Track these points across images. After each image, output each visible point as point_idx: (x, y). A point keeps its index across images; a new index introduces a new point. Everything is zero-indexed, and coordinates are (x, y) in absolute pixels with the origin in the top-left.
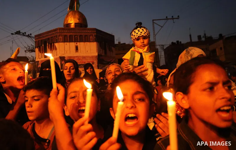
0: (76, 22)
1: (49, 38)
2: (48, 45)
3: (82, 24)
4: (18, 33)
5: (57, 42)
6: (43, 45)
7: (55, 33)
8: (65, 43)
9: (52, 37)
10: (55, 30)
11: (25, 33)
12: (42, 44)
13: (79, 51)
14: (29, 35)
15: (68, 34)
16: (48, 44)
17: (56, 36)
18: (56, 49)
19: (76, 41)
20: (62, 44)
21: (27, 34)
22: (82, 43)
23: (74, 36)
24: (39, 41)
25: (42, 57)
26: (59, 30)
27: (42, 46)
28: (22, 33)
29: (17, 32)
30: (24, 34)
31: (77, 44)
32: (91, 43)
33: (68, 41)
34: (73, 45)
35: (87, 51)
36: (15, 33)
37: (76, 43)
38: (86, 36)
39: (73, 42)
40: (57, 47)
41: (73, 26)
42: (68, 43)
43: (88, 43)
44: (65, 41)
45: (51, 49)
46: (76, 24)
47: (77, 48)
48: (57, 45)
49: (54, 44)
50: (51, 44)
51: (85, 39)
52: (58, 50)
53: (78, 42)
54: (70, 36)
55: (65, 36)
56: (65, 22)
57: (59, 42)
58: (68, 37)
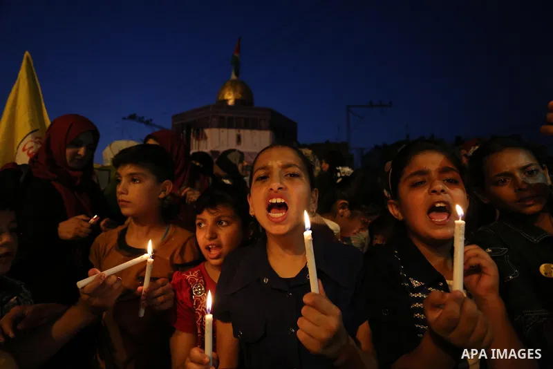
0: (236, 98)
1: (194, 121)
5: (208, 127)
6: (184, 132)
8: (221, 129)
12: (182, 130)
13: (242, 143)
15: (226, 115)
17: (207, 118)
18: (206, 138)
19: (238, 127)
22: (248, 132)
29: (131, 115)
31: (239, 131)
32: (263, 132)
33: (226, 126)
34: (233, 133)
35: (255, 145)
36: (129, 117)
37: (237, 130)
38: (254, 119)
39: (232, 128)
40: (207, 134)
41: (231, 102)
42: (225, 130)
43: (258, 132)
44: (220, 126)
45: (198, 139)
46: (236, 101)
47: (239, 139)
48: (207, 131)
49: (202, 131)
50: (198, 130)
51: (253, 125)
52: (209, 139)
53: (241, 128)
54: (229, 118)
55: (221, 118)
56: (218, 97)
57: (211, 128)
58: (227, 119)
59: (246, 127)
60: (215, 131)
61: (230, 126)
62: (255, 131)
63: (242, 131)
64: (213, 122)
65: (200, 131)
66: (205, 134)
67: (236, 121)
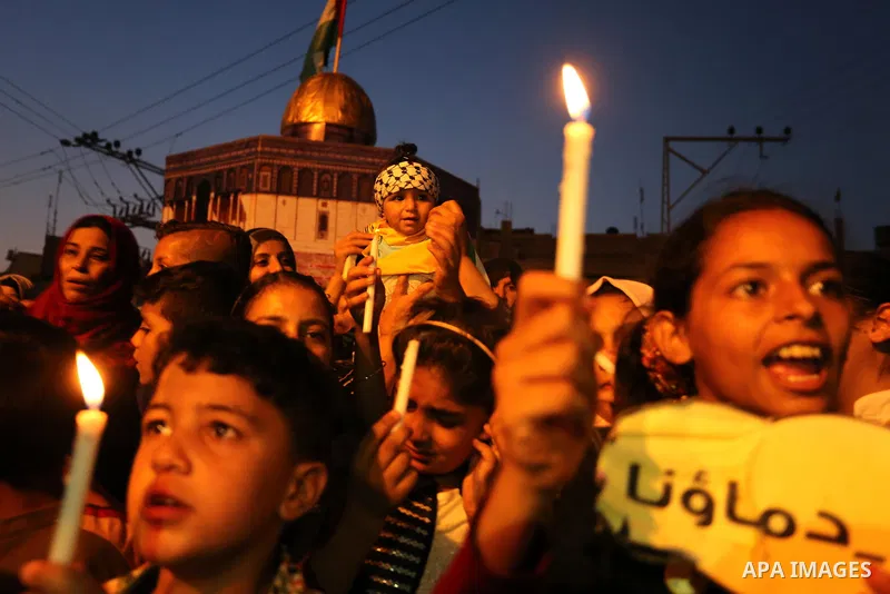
0: (331, 121)
1: (219, 173)
2: (215, 199)
3: (356, 129)
4: (89, 140)
5: (248, 191)
6: (194, 198)
7: (248, 155)
8: (281, 198)
9: (231, 170)
10: (250, 143)
11: (117, 144)
12: (188, 194)
13: (331, 234)
14: (130, 153)
15: (297, 164)
16: (212, 195)
17: (250, 168)
18: (243, 217)
19: (323, 193)
20: (269, 199)
21: (123, 149)
22: (345, 206)
23: (320, 176)
24: (179, 180)
26: (263, 146)
27: (190, 202)
28: (103, 144)
29: (85, 135)
30: (111, 150)
31: (324, 205)
33: (294, 190)
34: (309, 207)
36: (77, 139)
37: (321, 201)
38: (363, 176)
39: (309, 195)
40: (246, 209)
41: (316, 133)
42: (291, 200)
44: (280, 189)
45: (224, 218)
46: (330, 128)
47: (323, 222)
48: (247, 201)
49: (235, 198)
50: (226, 197)
52: (249, 220)
53: (331, 198)
54: (303, 171)
55: (284, 170)
56: (288, 115)
57: (258, 191)
58: (296, 173)
59: (343, 196)
61: (302, 192)
62: (361, 205)
63: (331, 204)
64: (261, 178)
65: (232, 198)
66: (241, 206)
67: (319, 179)
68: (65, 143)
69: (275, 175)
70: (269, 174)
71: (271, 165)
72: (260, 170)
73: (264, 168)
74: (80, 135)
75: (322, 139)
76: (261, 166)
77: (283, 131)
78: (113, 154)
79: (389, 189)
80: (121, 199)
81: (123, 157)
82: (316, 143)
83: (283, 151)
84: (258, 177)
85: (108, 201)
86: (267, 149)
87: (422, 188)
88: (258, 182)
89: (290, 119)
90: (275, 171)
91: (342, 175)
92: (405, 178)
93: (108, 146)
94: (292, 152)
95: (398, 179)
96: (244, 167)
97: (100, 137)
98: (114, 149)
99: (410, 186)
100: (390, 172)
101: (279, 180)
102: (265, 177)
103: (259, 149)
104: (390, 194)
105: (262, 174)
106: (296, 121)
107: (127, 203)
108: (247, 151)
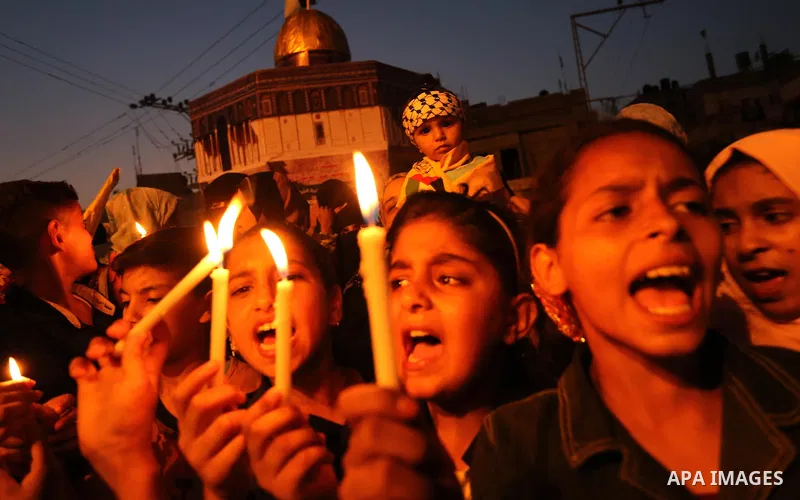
0: (312, 48)
1: (230, 108)
2: (232, 129)
3: (333, 50)
4: (149, 101)
5: (256, 117)
6: (216, 131)
7: (250, 88)
8: (282, 118)
9: (240, 103)
10: (248, 79)
11: (170, 99)
12: (211, 129)
13: (328, 140)
14: (180, 104)
15: (290, 88)
16: (229, 126)
17: (252, 99)
18: (256, 140)
19: (316, 108)
20: (272, 121)
21: (175, 103)
22: (335, 114)
23: (309, 95)
24: (202, 118)
25: (215, 170)
26: (260, 79)
27: (213, 136)
28: (160, 102)
29: (146, 98)
30: (166, 105)
31: (318, 117)
32: (364, 110)
33: (291, 110)
34: (306, 121)
35: (354, 139)
36: (141, 102)
37: (314, 115)
38: (345, 87)
39: (303, 111)
40: (257, 132)
41: (303, 60)
42: (290, 119)
43: (355, 113)
44: (279, 112)
45: (241, 143)
46: (312, 54)
47: (319, 131)
48: (256, 126)
49: (247, 126)
50: (239, 126)
51: (343, 100)
52: (261, 141)
53: (321, 110)
54: (296, 93)
55: (280, 96)
56: (277, 51)
57: (263, 117)
58: (290, 96)
59: (331, 107)
60: (272, 122)
61: (298, 110)
62: (347, 112)
63: (324, 116)
64: (264, 106)
65: (244, 126)
66: (253, 131)
67: (309, 97)
68: (133, 106)
69: (274, 101)
70: (269, 101)
71: (270, 93)
72: (261, 99)
73: (265, 96)
74: (143, 98)
75: (307, 64)
76: (262, 96)
77: (276, 64)
78: (168, 107)
79: (414, 124)
80: (181, 139)
81: (176, 109)
82: (303, 69)
83: (276, 80)
84: (261, 105)
85: (173, 142)
86: (264, 81)
87: (444, 113)
88: (261, 108)
89: (280, 53)
90: (274, 98)
91: (328, 90)
92: (426, 109)
93: (164, 102)
94: (283, 79)
95: (419, 112)
96: (249, 98)
97: (157, 97)
98: (168, 103)
99: (432, 116)
100: (411, 107)
101: (278, 104)
102: (267, 103)
103: (257, 82)
104: (416, 128)
105: (263, 102)
106: (284, 54)
107: (186, 141)
108: (248, 86)
